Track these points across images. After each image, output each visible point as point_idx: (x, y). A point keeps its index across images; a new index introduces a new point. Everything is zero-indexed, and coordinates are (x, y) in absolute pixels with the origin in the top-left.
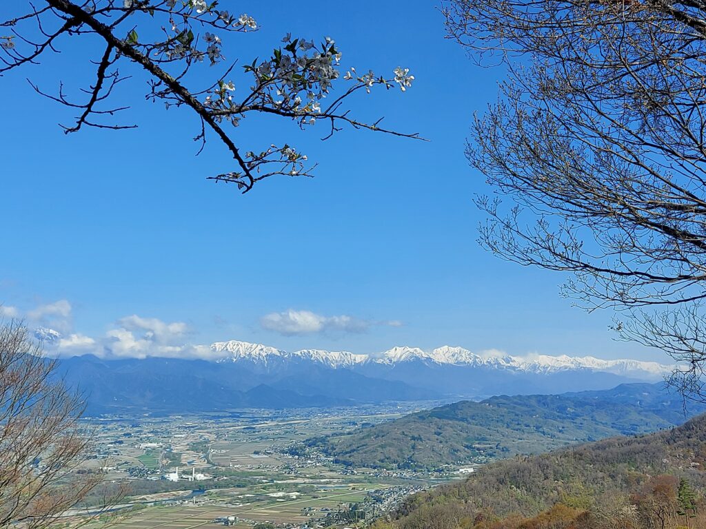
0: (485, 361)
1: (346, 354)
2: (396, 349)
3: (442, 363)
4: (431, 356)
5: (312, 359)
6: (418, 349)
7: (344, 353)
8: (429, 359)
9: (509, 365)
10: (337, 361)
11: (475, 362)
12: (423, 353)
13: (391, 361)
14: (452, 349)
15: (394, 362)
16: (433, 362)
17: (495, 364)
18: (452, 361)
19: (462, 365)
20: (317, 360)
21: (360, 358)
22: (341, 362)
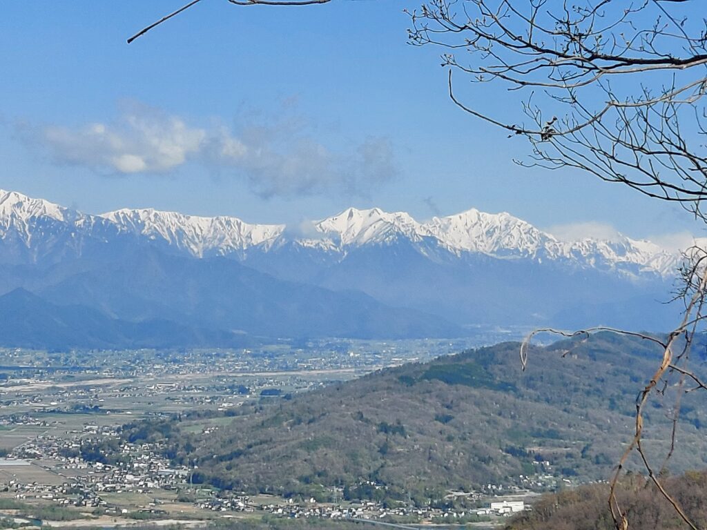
0: (566, 249)
1: (228, 223)
2: (351, 215)
3: (461, 251)
4: (436, 233)
5: (145, 231)
6: (405, 215)
7: (222, 218)
8: (430, 241)
9: (623, 259)
10: (204, 239)
11: (541, 251)
12: (417, 225)
13: (337, 242)
14: (488, 217)
15: (346, 246)
16: (441, 249)
17: (590, 256)
18: (486, 247)
19: (510, 257)
20: (156, 233)
21: (262, 233)
22: (216, 242)
